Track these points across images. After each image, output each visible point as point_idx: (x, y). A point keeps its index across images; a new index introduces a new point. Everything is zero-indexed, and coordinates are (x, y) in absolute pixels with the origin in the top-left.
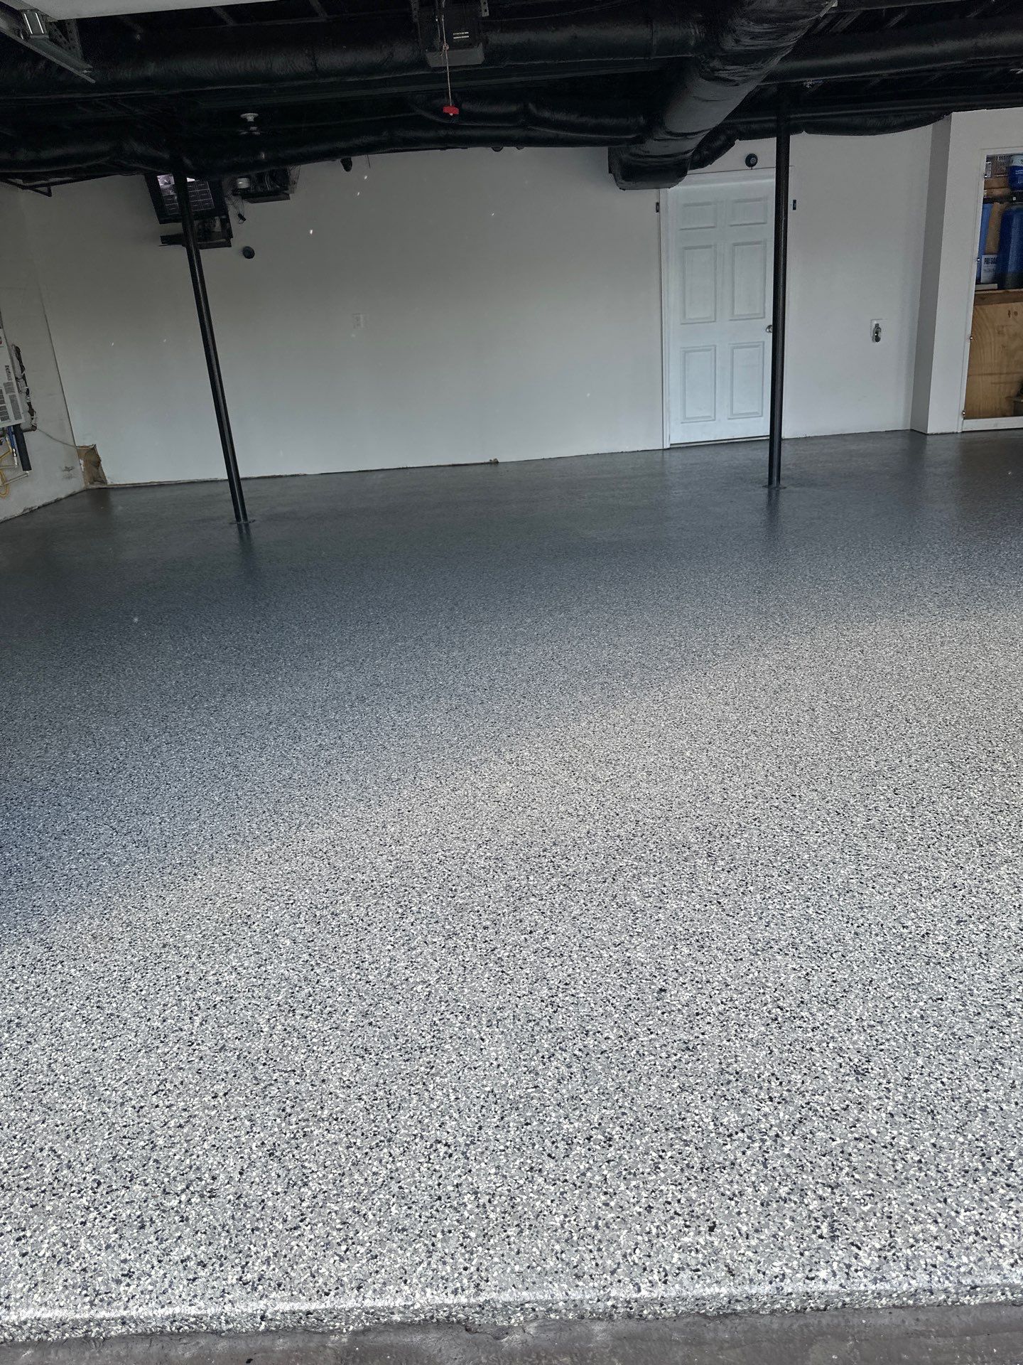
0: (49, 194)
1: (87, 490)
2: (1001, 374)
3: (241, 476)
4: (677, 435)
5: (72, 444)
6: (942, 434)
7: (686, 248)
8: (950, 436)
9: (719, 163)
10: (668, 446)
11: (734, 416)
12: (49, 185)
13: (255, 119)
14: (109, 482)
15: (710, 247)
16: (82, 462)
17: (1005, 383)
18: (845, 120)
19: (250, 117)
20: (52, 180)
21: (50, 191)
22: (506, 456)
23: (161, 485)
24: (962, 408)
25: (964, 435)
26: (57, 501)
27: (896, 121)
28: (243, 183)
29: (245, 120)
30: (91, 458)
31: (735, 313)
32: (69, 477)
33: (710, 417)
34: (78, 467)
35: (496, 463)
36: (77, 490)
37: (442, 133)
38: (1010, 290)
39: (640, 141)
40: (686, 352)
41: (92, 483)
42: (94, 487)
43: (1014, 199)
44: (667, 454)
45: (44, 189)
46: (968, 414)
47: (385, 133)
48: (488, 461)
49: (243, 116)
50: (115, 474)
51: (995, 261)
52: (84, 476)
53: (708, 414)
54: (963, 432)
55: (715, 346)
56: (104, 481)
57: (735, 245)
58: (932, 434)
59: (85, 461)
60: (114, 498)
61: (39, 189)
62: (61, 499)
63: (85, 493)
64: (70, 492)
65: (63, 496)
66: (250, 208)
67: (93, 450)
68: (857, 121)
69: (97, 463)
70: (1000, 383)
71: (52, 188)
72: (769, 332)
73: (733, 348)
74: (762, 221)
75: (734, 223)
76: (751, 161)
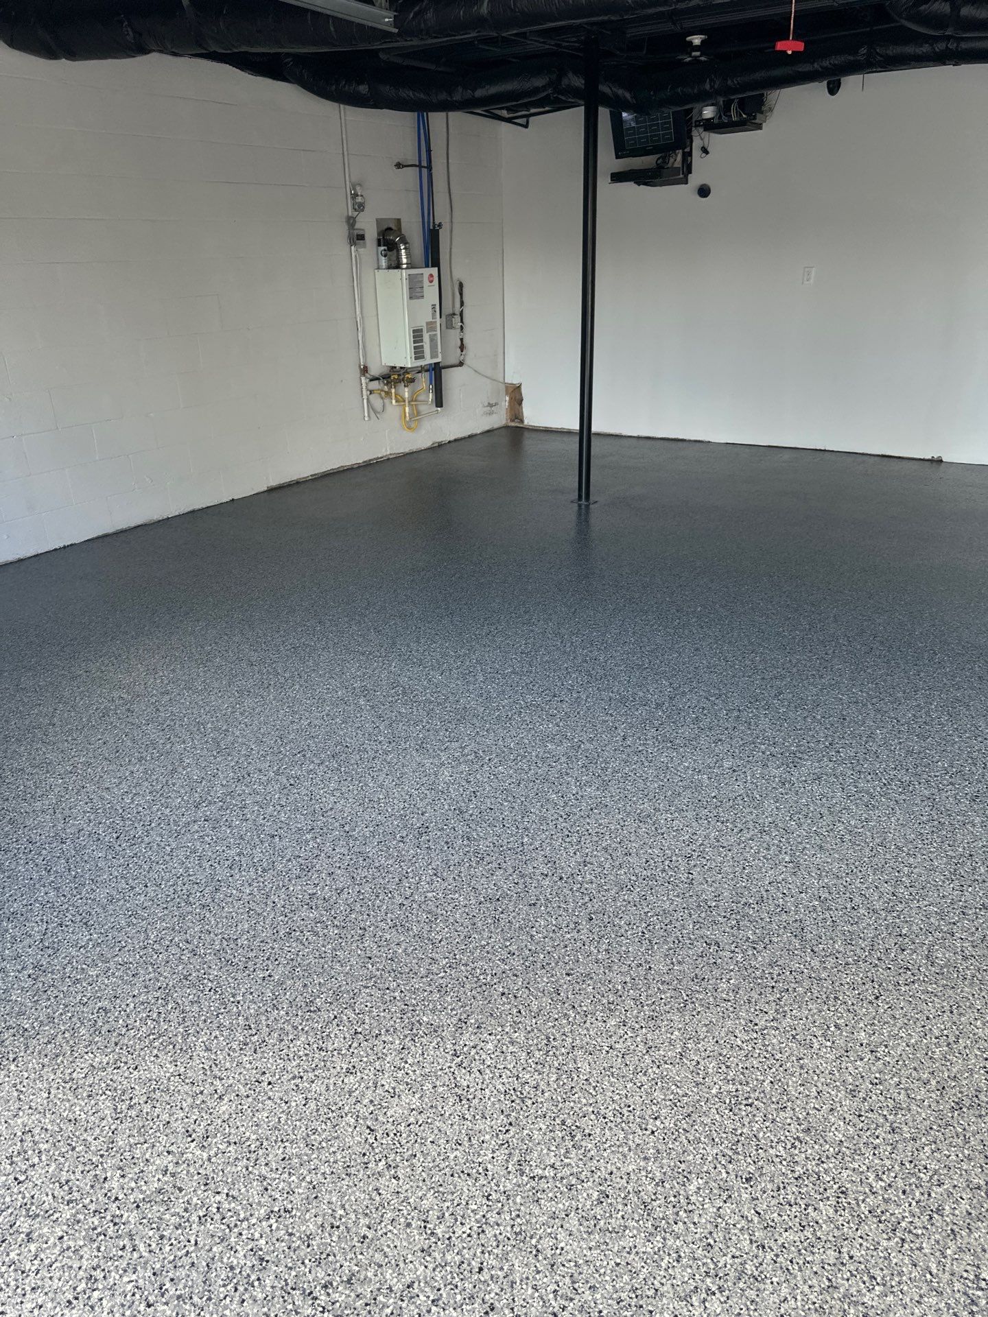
1: (506, 427)
5: (501, 380)
12: (528, 116)
16: (507, 398)
19: (697, 40)
21: (528, 122)
28: (708, 112)
30: (516, 395)
32: (491, 413)
34: (503, 403)
36: (496, 426)
41: (512, 421)
42: (513, 424)
45: (523, 121)
49: (688, 39)
50: (532, 415)
52: (505, 413)
56: (522, 421)
59: (511, 399)
60: (527, 439)
61: (515, 121)
62: (476, 435)
63: (503, 429)
64: (487, 428)
65: (478, 432)
67: (519, 387)
69: (520, 402)
71: (531, 119)
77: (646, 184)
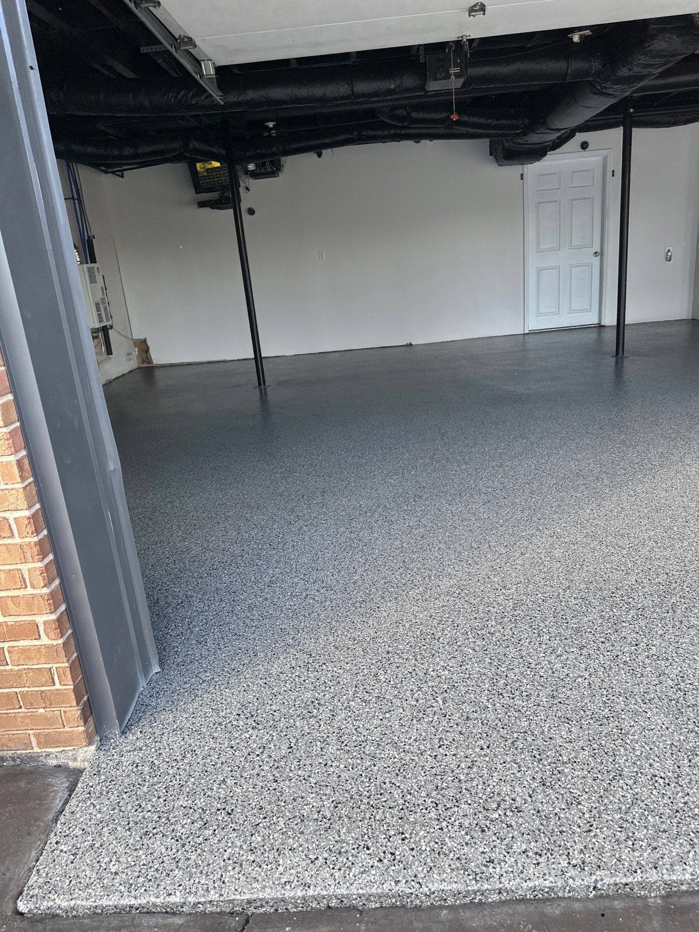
0: (123, 177)
1: (139, 368)
3: (263, 355)
4: (534, 324)
5: (131, 338)
7: (539, 203)
9: (564, 147)
10: (528, 332)
11: (571, 311)
12: (122, 171)
13: (274, 126)
14: (155, 362)
15: (556, 201)
16: (136, 349)
19: (271, 125)
20: (125, 167)
21: (123, 174)
22: (418, 340)
23: (189, 364)
26: (123, 375)
27: (682, 119)
28: (251, 167)
29: (267, 126)
30: (143, 347)
31: (573, 244)
32: (130, 360)
34: (134, 353)
35: (411, 345)
36: (134, 368)
37: (393, 132)
39: (525, 134)
40: (539, 271)
41: (142, 364)
42: (144, 366)
44: (526, 337)
45: (120, 173)
47: (355, 133)
48: (405, 344)
49: (266, 124)
50: (158, 357)
52: (137, 359)
53: (554, 311)
55: (559, 266)
56: (150, 362)
57: (573, 200)
59: (139, 349)
60: (158, 373)
61: (117, 173)
62: (125, 374)
63: (138, 370)
64: (130, 370)
65: (126, 372)
66: (253, 183)
67: (145, 341)
69: (147, 350)
71: (124, 172)
72: (596, 256)
73: (571, 267)
74: (591, 184)
75: (572, 186)
76: (584, 146)
77: (217, 208)
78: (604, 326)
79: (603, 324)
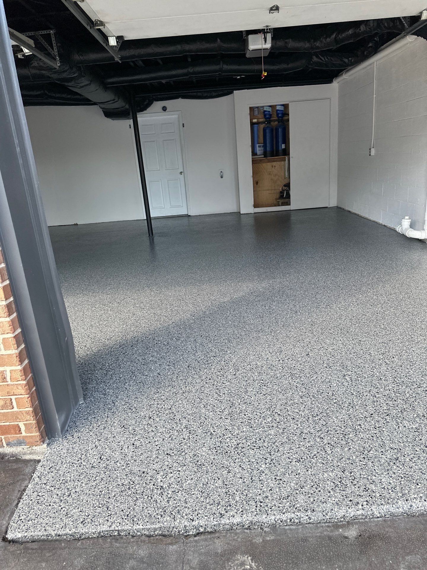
2: (272, 190)
6: (246, 214)
7: (145, 142)
8: (250, 215)
9: (149, 110)
11: (171, 206)
15: (154, 141)
17: (274, 193)
18: (195, 94)
22: (81, 222)
24: (253, 204)
25: (255, 214)
27: (214, 94)
31: (167, 167)
33: (162, 207)
38: (268, 158)
40: (150, 182)
43: (266, 123)
46: (255, 206)
48: (74, 224)
51: (263, 146)
53: (161, 206)
54: (254, 213)
55: (161, 179)
57: (164, 140)
58: (243, 214)
68: (199, 94)
70: (272, 193)
72: (182, 174)
73: (168, 181)
74: (173, 131)
75: (162, 132)
76: (164, 109)
78: (190, 216)
79: (189, 215)
